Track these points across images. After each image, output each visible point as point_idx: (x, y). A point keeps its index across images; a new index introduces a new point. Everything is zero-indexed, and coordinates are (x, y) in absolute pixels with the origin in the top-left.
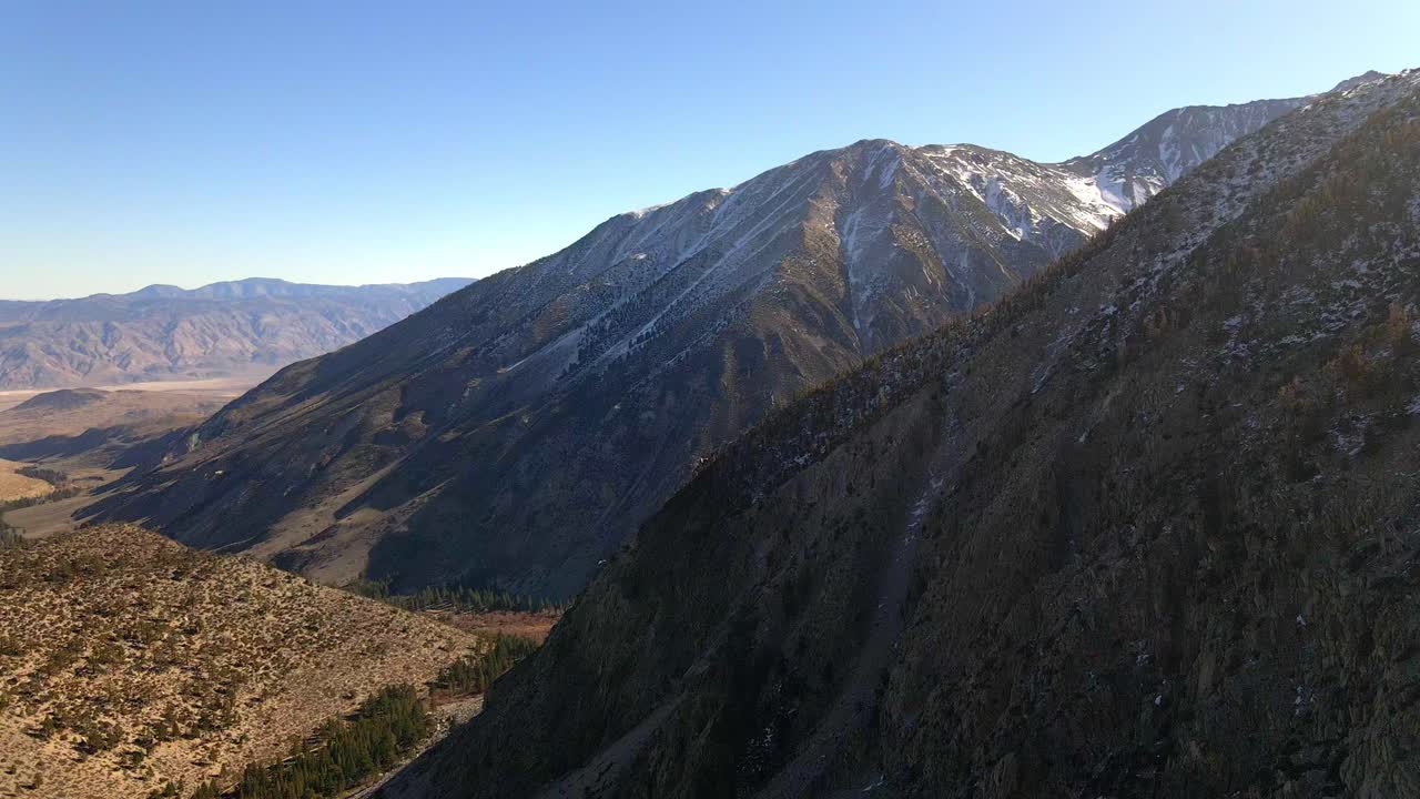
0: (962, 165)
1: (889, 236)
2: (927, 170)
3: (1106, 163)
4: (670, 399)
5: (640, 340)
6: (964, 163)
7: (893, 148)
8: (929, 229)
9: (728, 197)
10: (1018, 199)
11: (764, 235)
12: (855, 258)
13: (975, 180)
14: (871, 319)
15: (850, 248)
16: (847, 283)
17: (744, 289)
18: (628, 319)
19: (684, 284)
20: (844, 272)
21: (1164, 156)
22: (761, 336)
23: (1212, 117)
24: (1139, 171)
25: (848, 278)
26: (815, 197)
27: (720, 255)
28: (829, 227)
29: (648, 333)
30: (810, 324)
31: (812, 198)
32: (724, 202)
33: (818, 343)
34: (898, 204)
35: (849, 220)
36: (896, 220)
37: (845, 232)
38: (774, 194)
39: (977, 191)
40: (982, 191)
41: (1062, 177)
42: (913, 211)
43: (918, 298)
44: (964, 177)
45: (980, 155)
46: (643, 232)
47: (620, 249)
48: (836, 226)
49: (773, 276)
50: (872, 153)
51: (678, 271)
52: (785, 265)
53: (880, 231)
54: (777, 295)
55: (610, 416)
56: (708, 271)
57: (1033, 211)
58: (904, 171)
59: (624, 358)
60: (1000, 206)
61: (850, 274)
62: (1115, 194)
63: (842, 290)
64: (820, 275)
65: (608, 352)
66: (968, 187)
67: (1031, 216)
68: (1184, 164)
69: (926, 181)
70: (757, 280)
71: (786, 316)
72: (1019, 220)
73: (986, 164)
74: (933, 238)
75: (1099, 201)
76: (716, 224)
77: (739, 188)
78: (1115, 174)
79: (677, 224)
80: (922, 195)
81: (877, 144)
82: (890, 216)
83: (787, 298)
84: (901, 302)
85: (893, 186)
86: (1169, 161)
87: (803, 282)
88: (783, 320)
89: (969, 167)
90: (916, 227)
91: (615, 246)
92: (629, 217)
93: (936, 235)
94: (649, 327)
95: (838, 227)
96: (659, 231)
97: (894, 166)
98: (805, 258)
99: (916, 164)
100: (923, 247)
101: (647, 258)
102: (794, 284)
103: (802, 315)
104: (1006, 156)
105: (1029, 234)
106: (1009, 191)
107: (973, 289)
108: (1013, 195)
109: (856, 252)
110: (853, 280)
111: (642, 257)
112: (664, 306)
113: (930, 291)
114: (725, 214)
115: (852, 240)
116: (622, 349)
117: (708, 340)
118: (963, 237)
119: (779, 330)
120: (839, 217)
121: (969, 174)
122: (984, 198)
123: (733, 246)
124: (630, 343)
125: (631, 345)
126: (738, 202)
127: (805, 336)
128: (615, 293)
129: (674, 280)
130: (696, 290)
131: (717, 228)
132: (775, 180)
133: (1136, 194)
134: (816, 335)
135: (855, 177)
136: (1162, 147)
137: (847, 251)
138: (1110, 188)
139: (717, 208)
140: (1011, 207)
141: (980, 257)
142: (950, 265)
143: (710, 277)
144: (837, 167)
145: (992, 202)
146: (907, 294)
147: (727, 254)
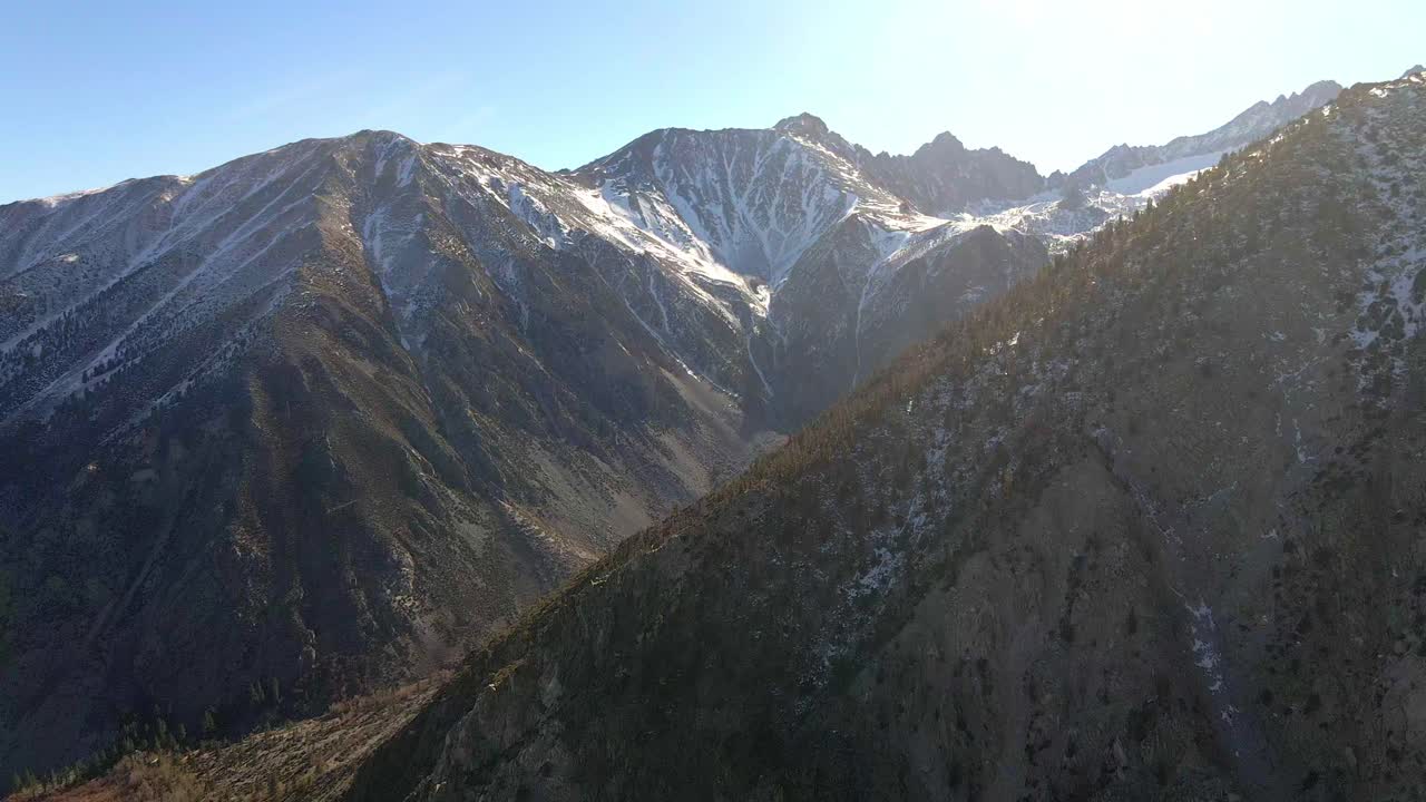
0: (477, 168)
1: (423, 243)
2: (447, 170)
3: (607, 176)
4: (177, 451)
5: (99, 371)
6: (479, 165)
7: (404, 143)
8: (464, 235)
9: (189, 187)
10: (543, 207)
11: (262, 237)
12: (386, 266)
13: (495, 184)
14: (422, 338)
15: (377, 254)
16: (384, 297)
17: (254, 303)
18: (73, 342)
19: (152, 294)
20: (376, 282)
21: (659, 173)
22: (295, 361)
23: (693, 140)
24: (640, 186)
25: (382, 290)
26: (322, 192)
27: (199, 260)
28: (346, 229)
29: (110, 361)
30: (354, 346)
31: (318, 192)
32: (184, 193)
33: (368, 369)
34: (425, 207)
35: (368, 223)
36: (426, 223)
37: (366, 235)
38: (256, 189)
39: (499, 196)
40: (505, 196)
41: (570, 188)
42: (442, 214)
43: (470, 313)
44: (483, 180)
45: (493, 160)
46: (61, 227)
47: (28, 249)
48: (354, 228)
49: (292, 288)
50: (379, 149)
51: (140, 279)
52: (304, 272)
53: (411, 236)
54: (304, 310)
55: (80, 481)
56: (185, 281)
57: (560, 221)
58: (424, 168)
59: (82, 395)
60: (527, 214)
61: (385, 287)
62: (622, 207)
63: (379, 304)
64: (349, 286)
65: (49, 389)
66: (489, 191)
67: (559, 225)
68: (678, 182)
69: (450, 181)
70: (269, 293)
71: (321, 336)
72: (548, 229)
73: (500, 169)
74: (470, 246)
75: (610, 215)
76: (178, 220)
77: (204, 175)
78: (619, 188)
79: (119, 217)
80: (449, 196)
81: (385, 137)
82: (419, 218)
83: (317, 314)
84: (454, 317)
85: (414, 186)
86: (665, 178)
87: (331, 293)
88: (318, 340)
89: (485, 170)
90: (451, 232)
91: (20, 244)
92: (35, 205)
93: (473, 243)
94: (108, 353)
95: (357, 230)
96: (88, 226)
97: (410, 162)
98: (327, 266)
99: (434, 162)
100: (463, 255)
101: (82, 260)
102: (323, 297)
103: (339, 334)
104: (517, 162)
105: (562, 244)
106: (532, 198)
107: (526, 303)
108: (538, 203)
109: (387, 260)
110: (389, 292)
111: (71, 259)
112: (127, 325)
113: (482, 306)
114: (190, 209)
115: (377, 244)
116: (72, 384)
117: (217, 368)
118: (503, 245)
119: (317, 354)
120: (356, 216)
121: (487, 177)
122: (508, 203)
123: (216, 248)
124: (85, 374)
125: (85, 379)
126: (206, 194)
127: (351, 361)
128: (36, 308)
129: (137, 290)
130: (174, 303)
131: (181, 225)
132: (255, 170)
133: (642, 208)
134: (362, 359)
135: (365, 170)
136: (655, 163)
137: (374, 258)
138: (617, 201)
139: (176, 199)
140: (537, 215)
141: (527, 268)
142: (495, 276)
143: (192, 285)
144: (341, 159)
145: (517, 209)
146: (458, 307)
147: (210, 259)
